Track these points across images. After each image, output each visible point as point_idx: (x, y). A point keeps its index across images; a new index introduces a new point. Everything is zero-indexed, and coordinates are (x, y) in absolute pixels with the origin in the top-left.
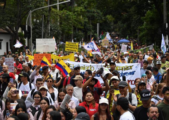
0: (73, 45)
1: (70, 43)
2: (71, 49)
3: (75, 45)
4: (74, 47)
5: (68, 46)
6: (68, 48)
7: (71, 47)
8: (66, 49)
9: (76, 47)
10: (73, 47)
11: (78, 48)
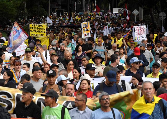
0: (39, 27)
1: (35, 25)
2: (37, 33)
3: (41, 27)
4: (41, 30)
5: (33, 30)
6: (33, 33)
7: (37, 30)
8: (31, 33)
9: (43, 30)
10: (39, 30)
11: (45, 32)
